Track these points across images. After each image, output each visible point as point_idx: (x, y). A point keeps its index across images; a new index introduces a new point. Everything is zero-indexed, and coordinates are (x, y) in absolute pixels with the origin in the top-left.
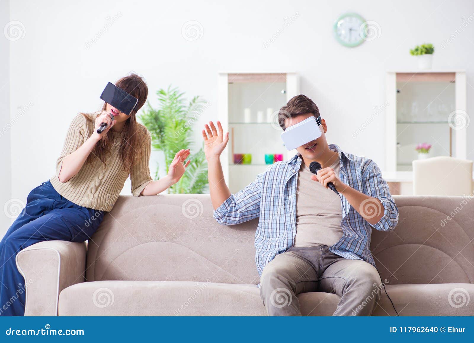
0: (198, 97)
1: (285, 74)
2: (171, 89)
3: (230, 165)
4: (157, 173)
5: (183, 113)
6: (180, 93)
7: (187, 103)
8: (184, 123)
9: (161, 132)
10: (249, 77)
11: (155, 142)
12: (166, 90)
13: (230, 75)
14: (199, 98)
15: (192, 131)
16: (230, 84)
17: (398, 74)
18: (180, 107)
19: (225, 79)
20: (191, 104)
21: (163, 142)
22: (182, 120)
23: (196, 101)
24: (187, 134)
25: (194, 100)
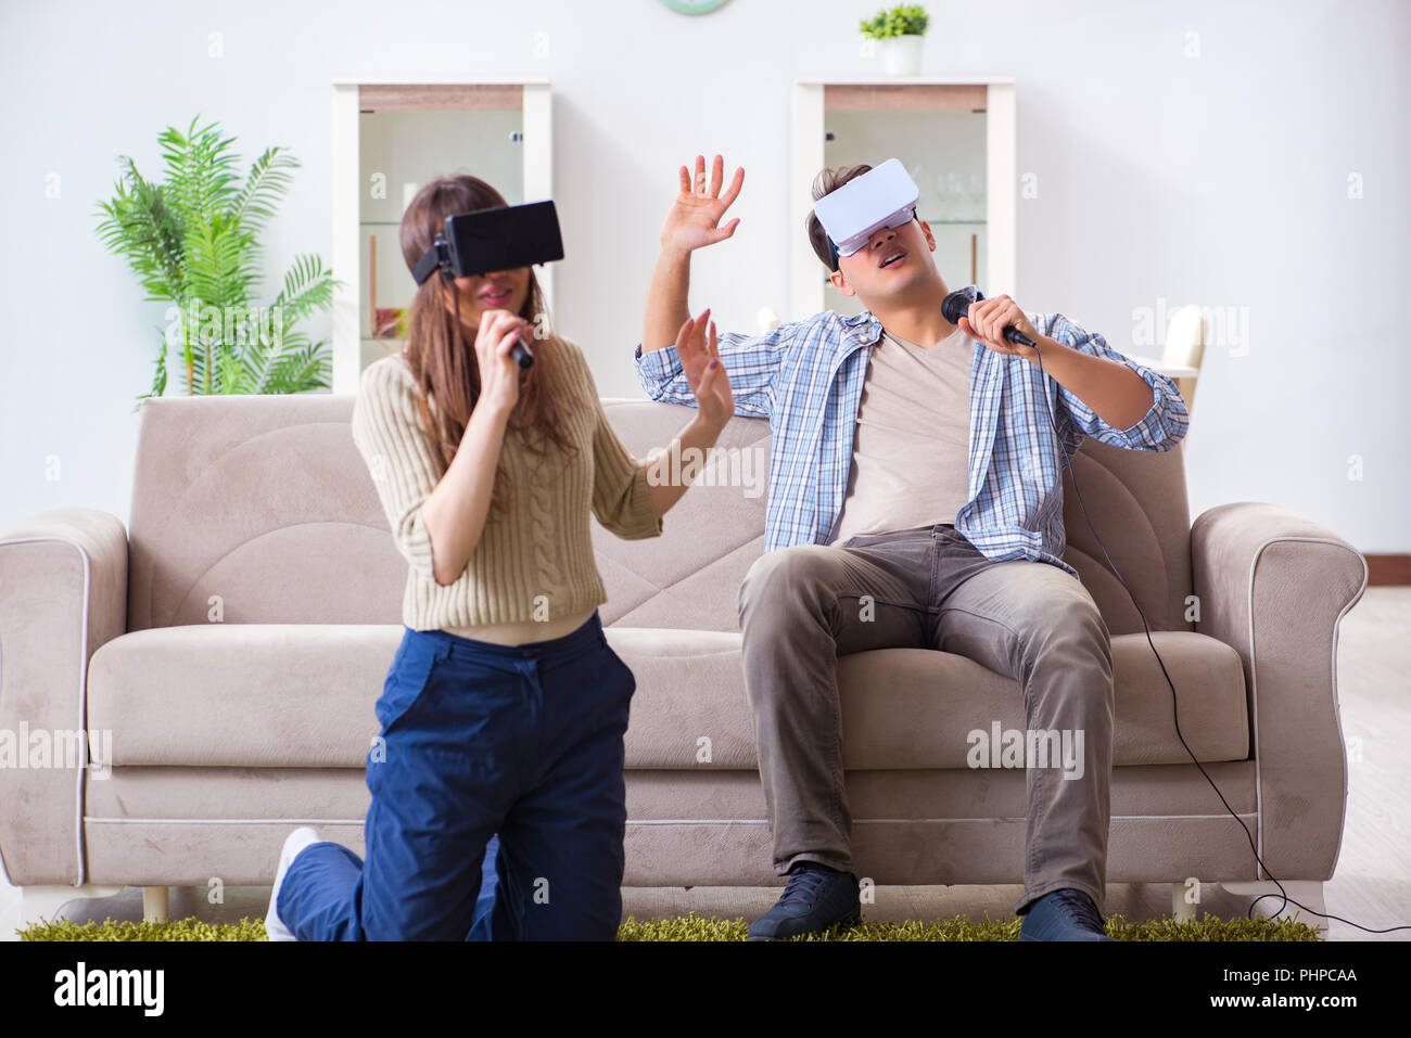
0: (275, 150)
1: (520, 88)
2: (196, 130)
3: (363, 339)
4: (162, 360)
5: (232, 195)
6: (221, 140)
7: (243, 169)
8: (236, 222)
9: (169, 247)
10: (419, 95)
11: (154, 276)
12: (184, 133)
13: (363, 88)
14: (278, 153)
15: (257, 245)
16: (364, 115)
17: (830, 89)
18: (224, 179)
19: (352, 102)
20: (255, 170)
21: (175, 274)
22: (229, 214)
23: (270, 162)
24: (243, 253)
25: (265, 160)
